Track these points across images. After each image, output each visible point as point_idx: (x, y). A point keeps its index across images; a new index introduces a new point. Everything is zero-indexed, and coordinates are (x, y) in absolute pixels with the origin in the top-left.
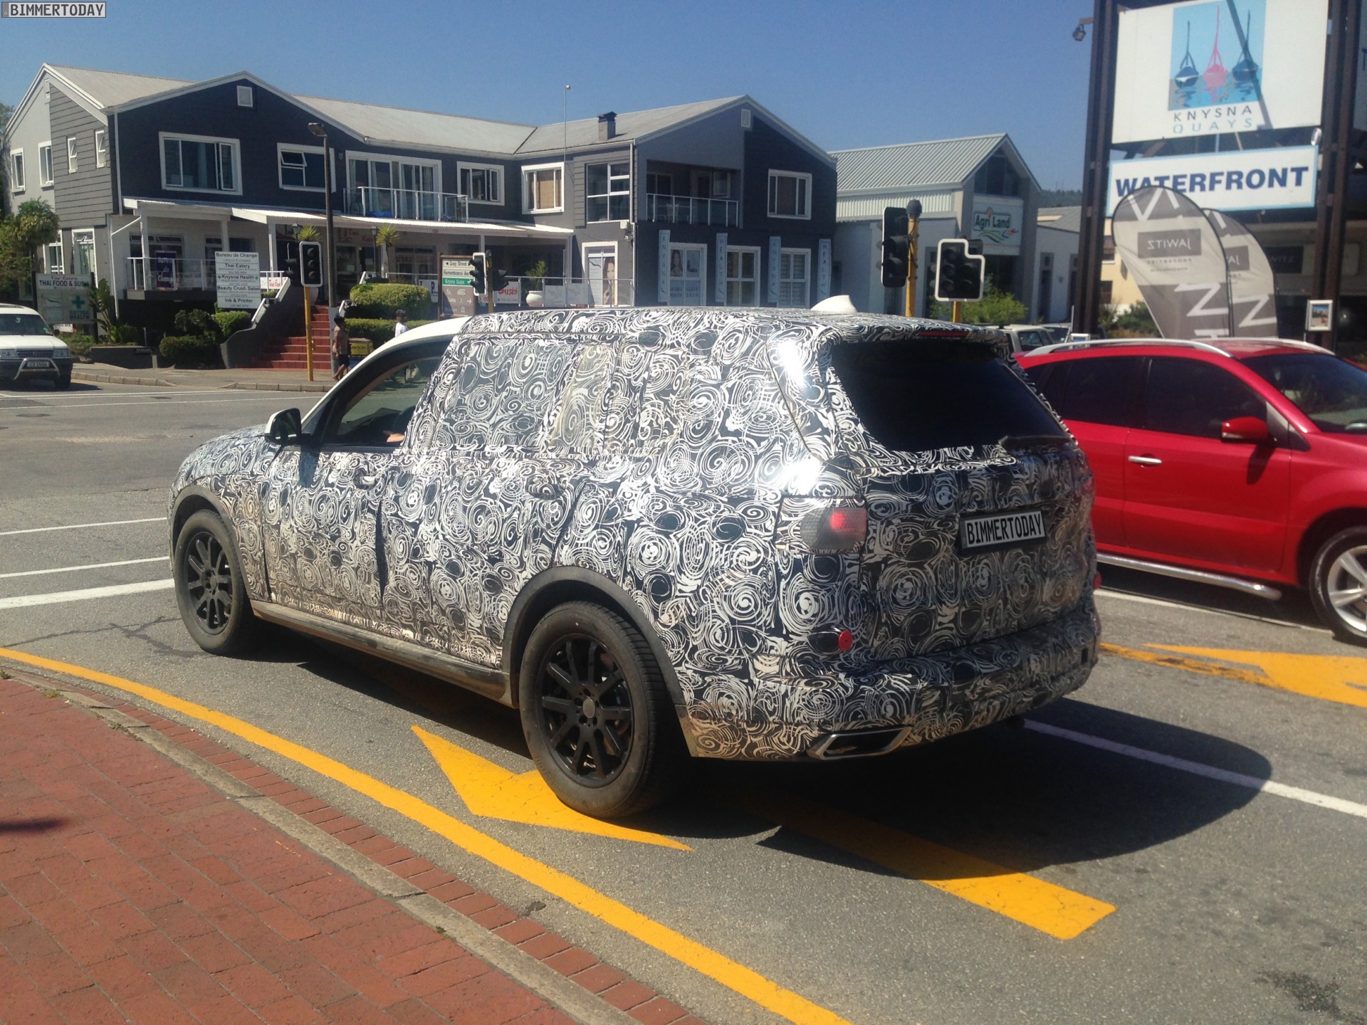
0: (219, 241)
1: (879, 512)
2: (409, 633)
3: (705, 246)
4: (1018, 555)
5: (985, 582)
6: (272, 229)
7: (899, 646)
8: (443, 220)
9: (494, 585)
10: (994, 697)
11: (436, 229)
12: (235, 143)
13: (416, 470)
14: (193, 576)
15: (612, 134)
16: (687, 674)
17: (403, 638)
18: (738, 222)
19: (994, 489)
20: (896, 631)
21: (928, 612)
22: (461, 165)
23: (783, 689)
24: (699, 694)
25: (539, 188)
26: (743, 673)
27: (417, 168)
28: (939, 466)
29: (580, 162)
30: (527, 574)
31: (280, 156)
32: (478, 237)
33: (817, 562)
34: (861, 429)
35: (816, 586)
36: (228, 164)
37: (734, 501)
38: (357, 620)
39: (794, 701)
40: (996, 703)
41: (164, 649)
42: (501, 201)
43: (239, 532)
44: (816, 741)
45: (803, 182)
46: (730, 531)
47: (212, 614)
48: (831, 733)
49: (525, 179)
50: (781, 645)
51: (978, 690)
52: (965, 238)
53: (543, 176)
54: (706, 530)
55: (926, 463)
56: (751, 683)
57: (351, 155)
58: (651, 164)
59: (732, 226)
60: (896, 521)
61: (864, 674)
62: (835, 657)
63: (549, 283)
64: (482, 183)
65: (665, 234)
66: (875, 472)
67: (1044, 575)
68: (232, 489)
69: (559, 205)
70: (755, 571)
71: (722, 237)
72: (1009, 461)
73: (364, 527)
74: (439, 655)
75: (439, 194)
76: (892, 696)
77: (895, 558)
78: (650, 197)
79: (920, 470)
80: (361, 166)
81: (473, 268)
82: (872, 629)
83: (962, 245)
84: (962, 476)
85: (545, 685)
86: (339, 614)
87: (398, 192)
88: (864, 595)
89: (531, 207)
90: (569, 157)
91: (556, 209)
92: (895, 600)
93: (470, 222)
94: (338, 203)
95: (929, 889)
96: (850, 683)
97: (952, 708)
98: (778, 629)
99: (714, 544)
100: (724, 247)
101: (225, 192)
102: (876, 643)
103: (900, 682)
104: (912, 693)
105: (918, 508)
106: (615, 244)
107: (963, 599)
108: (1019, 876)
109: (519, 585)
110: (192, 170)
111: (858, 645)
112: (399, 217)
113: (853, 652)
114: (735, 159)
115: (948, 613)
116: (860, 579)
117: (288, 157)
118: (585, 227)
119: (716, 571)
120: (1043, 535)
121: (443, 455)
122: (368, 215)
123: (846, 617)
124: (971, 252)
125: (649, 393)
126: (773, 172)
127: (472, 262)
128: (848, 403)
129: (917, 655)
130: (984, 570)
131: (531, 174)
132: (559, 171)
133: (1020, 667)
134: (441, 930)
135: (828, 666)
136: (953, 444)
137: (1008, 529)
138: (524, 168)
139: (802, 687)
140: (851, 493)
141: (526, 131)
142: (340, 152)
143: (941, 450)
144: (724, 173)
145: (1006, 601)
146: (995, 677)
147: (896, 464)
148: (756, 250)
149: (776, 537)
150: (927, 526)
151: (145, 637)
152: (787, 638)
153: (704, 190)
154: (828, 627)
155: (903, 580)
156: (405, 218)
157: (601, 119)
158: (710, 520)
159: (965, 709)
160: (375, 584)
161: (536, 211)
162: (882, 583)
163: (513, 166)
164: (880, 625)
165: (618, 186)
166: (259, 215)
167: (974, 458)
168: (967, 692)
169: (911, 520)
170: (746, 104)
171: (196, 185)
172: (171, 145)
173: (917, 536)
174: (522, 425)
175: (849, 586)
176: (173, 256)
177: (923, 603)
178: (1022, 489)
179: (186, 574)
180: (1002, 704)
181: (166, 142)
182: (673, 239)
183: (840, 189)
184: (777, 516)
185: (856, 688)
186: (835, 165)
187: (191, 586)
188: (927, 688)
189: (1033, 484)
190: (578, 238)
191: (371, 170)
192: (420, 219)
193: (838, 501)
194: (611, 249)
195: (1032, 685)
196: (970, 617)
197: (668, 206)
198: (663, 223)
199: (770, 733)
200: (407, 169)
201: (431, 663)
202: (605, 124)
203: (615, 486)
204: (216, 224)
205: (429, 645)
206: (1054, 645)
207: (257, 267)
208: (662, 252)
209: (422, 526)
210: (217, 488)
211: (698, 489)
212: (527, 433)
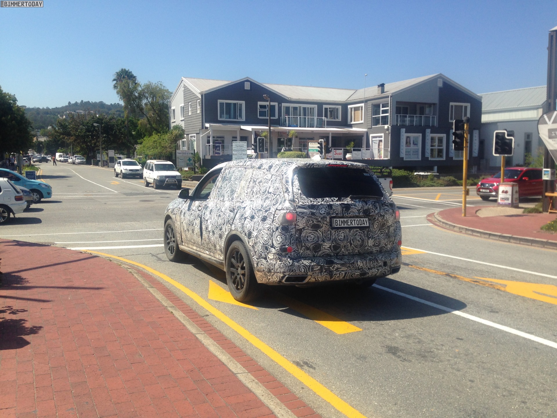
0: (236, 138)
1: (300, 214)
2: (207, 252)
3: (421, 135)
4: (357, 231)
5: (343, 237)
6: (254, 133)
7: (310, 253)
8: (317, 127)
9: (221, 236)
10: (342, 271)
11: (312, 131)
12: (243, 103)
13: (209, 205)
14: (168, 239)
15: (383, 91)
16: (255, 259)
17: (206, 254)
18: (436, 124)
19: (343, 210)
20: (308, 249)
21: (319, 244)
22: (325, 106)
23: (274, 262)
24: (257, 264)
25: (354, 114)
26: (265, 258)
27: (308, 108)
28: (323, 203)
29: (370, 103)
30: (227, 233)
31: (258, 106)
32: (329, 133)
33: (282, 228)
34: (300, 192)
35: (282, 234)
36: (241, 110)
37: (266, 211)
38: (198, 249)
39: (277, 266)
40: (343, 272)
41: (159, 259)
42: (340, 119)
43: (176, 225)
44: (283, 277)
45: (466, 107)
46: (264, 219)
47: (171, 249)
48: (286, 275)
49: (349, 110)
50: (273, 250)
51: (335, 268)
52: (506, 130)
53: (356, 109)
54: (260, 219)
55: (319, 201)
56: (267, 261)
57: (284, 105)
58: (398, 103)
59: (433, 126)
60: (306, 217)
61: (295, 259)
62: (287, 254)
63: (354, 150)
64: (333, 113)
65: (403, 130)
66: (301, 203)
67: (369, 238)
68: (175, 213)
69: (362, 120)
70: (268, 230)
71: (428, 131)
72: (350, 202)
73: (198, 221)
74: (213, 258)
75: (316, 118)
76: (303, 266)
77: (307, 228)
78: (397, 116)
79: (315, 203)
80: (288, 109)
81: (319, 145)
82: (300, 247)
83: (504, 133)
84: (330, 206)
85: (231, 265)
86: (195, 248)
87: (300, 118)
88: (297, 238)
89: (351, 121)
90: (366, 101)
91: (361, 122)
92: (307, 240)
93: (327, 127)
94: (278, 122)
95: (317, 323)
96: (291, 262)
97: (325, 272)
98: (273, 246)
99: (260, 223)
100: (429, 135)
101: (239, 120)
102: (301, 252)
103: (306, 262)
104: (310, 266)
105: (313, 214)
106: (383, 134)
107: (332, 241)
108: (344, 322)
109: (225, 236)
110: (228, 113)
111: (294, 251)
112: (300, 127)
113: (293, 253)
114: (435, 99)
115: (327, 245)
116: (296, 233)
117: (261, 107)
118: (371, 128)
119: (260, 230)
120: (368, 225)
121: (216, 201)
122: (289, 126)
123: (290, 243)
124: (508, 135)
125: (257, 183)
126: (451, 104)
127: (319, 143)
128: (298, 184)
129: (317, 256)
130: (342, 235)
131: (351, 109)
132: (362, 107)
133: (353, 263)
134: (172, 312)
135: (285, 257)
136: (330, 197)
137: (353, 223)
138: (349, 106)
139: (278, 262)
140: (292, 209)
141: (352, 92)
142: (280, 103)
143: (325, 198)
144: (430, 105)
145: (351, 244)
146: (342, 265)
147: (308, 201)
148: (444, 136)
149: (273, 220)
150: (317, 219)
151: (157, 257)
152: (275, 248)
153: (422, 112)
154: (285, 245)
155: (310, 234)
156: (303, 127)
157: (379, 86)
158: (261, 216)
159: (331, 273)
160: (200, 239)
161: (353, 123)
162: (303, 234)
163: (345, 106)
164: (302, 246)
165: (384, 112)
166: (248, 128)
167: (337, 201)
168: (331, 268)
169: (311, 217)
170: (440, 76)
171: (230, 118)
172: (222, 104)
173: (313, 222)
174: (232, 192)
175: (292, 235)
176: (220, 143)
177: (317, 241)
178: (355, 211)
179: (166, 238)
180: (346, 273)
181: (220, 103)
182: (406, 132)
183: (484, 109)
184: (274, 215)
185: (292, 263)
186: (481, 99)
187: (168, 241)
188: (315, 265)
189: (360, 210)
190: (369, 133)
191: (291, 110)
192: (308, 127)
193: (288, 211)
194: (381, 137)
195: (359, 269)
196: (336, 247)
197: (406, 119)
198: (403, 126)
199: (273, 275)
200: (304, 109)
201: (211, 260)
202: (380, 88)
203: (245, 208)
204: (236, 131)
205: (211, 255)
206: (370, 259)
207: (246, 146)
208: (402, 137)
209: (208, 221)
210: (172, 212)
211: (260, 208)
212: (232, 194)
